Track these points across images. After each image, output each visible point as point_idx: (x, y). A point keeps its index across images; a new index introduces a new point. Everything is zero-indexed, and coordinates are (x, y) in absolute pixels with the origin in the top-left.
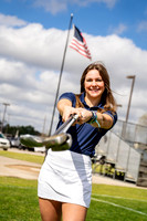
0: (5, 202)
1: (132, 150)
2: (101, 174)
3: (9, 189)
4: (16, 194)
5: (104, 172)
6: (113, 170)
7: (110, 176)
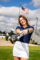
0: (6, 54)
1: (38, 37)
2: (31, 43)
3: (8, 50)
4: (9, 51)
5: (32, 43)
6: (34, 42)
7: (33, 44)
